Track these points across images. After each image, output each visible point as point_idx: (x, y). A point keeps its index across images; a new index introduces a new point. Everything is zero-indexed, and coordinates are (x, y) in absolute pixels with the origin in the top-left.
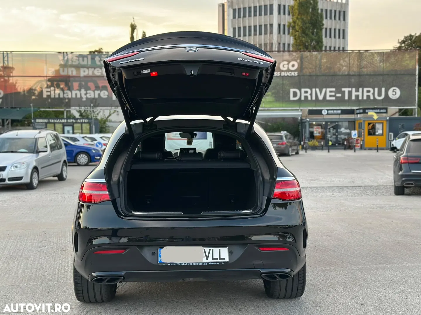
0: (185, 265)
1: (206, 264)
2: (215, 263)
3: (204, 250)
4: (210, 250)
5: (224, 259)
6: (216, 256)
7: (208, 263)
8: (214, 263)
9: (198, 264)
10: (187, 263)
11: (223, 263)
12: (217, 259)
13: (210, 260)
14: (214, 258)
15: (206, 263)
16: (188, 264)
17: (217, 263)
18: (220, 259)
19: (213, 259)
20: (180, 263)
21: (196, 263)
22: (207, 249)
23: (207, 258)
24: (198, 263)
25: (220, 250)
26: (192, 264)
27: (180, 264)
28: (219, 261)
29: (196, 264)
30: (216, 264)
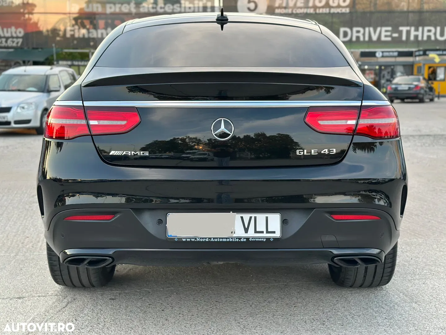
0: (209, 241)
1: (245, 240)
2: (259, 238)
3: (242, 218)
4: (251, 218)
5: (274, 232)
6: (261, 227)
7: (248, 239)
8: (257, 240)
9: (231, 240)
10: (214, 238)
11: (272, 240)
12: (262, 232)
13: (251, 233)
14: (257, 230)
15: (244, 238)
16: (216, 240)
17: (262, 240)
18: (268, 232)
19: (256, 232)
20: (203, 238)
21: (229, 238)
22: (246, 216)
23: (246, 230)
24: (232, 238)
25: (267, 218)
26: (221, 240)
27: (201, 240)
28: (265, 235)
29: (228, 240)
30: (260, 240)
